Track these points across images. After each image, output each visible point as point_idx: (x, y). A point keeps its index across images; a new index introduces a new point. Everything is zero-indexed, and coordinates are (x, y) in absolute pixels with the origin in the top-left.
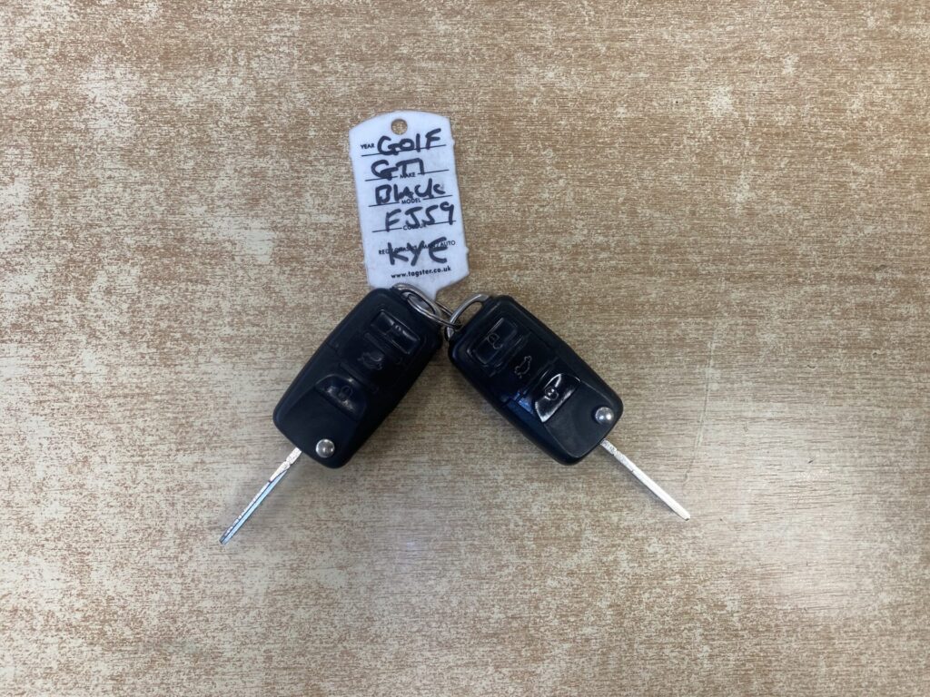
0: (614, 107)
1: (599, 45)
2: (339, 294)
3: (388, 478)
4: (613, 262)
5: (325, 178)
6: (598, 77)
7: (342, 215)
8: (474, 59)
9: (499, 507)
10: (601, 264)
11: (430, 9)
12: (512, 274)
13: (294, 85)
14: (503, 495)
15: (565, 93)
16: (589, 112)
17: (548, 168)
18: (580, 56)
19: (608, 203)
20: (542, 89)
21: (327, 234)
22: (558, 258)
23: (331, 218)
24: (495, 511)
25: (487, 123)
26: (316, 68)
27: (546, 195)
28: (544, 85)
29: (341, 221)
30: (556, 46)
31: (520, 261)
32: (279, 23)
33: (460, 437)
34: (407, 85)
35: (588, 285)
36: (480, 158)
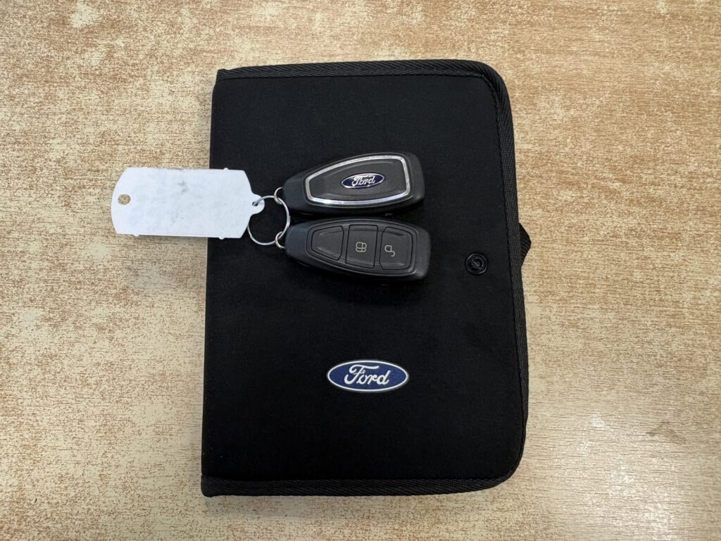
0: (709, 89)
1: (696, 51)
2: (536, 194)
3: (572, 318)
4: (716, 185)
5: (527, 122)
6: (697, 71)
7: (537, 145)
8: (618, 56)
9: (649, 343)
10: (708, 185)
11: (589, 26)
12: (650, 188)
13: (506, 65)
14: (651, 335)
15: (677, 79)
16: (692, 91)
17: (669, 123)
18: (685, 58)
19: (709, 147)
20: (662, 76)
21: (528, 156)
22: (680, 180)
23: (530, 146)
24: (646, 345)
25: (628, 94)
26: (519, 56)
27: (669, 140)
28: (664, 73)
29: (536, 148)
30: (670, 51)
31: (654, 180)
32: (496, 28)
33: (620, 294)
34: (576, 69)
35: (700, 198)
36: (625, 115)
